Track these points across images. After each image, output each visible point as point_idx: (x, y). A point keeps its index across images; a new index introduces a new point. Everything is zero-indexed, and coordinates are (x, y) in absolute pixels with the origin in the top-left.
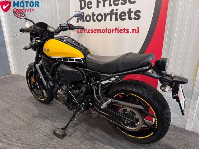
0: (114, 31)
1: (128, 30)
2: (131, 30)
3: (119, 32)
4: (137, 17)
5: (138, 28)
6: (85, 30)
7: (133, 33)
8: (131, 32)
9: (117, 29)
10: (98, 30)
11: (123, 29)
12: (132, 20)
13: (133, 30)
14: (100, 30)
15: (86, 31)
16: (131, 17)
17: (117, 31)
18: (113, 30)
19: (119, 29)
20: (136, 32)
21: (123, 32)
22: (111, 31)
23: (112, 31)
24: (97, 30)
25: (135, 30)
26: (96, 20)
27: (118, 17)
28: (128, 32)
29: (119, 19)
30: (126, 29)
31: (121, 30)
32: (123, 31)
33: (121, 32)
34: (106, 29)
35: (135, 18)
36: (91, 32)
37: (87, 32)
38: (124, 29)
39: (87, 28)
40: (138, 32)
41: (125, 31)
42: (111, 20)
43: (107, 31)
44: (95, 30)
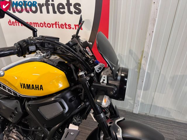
0: (54, 26)
1: (69, 25)
3: (60, 26)
4: (77, 11)
7: (76, 29)
8: (73, 29)
9: (57, 23)
10: (35, 23)
11: (64, 24)
12: (72, 14)
14: (38, 23)
16: (71, 10)
18: (53, 24)
19: (60, 24)
23: (51, 25)
25: (78, 25)
27: (56, 10)
28: (70, 28)
29: (57, 12)
30: (67, 24)
31: (62, 25)
32: (64, 26)
33: (63, 27)
34: (45, 23)
35: (75, 12)
38: (66, 24)
40: (82, 29)
41: (67, 26)
42: (48, 12)
43: (46, 25)
44: (31, 23)
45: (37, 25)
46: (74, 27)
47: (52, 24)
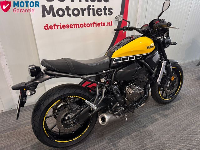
1: (104, 23)
2: (106, 24)
3: (97, 25)
4: (110, 13)
5: (111, 21)
6: (57, 26)
7: (108, 25)
8: (106, 25)
9: (95, 23)
10: (76, 25)
11: (100, 23)
12: (107, 15)
13: (108, 23)
14: (78, 25)
15: (59, 27)
16: (106, 13)
17: (95, 25)
19: (97, 23)
20: (110, 25)
21: (100, 25)
22: (89, 25)
24: (74, 25)
25: (109, 23)
26: (72, 15)
27: (95, 13)
28: (104, 25)
29: (96, 14)
30: (103, 23)
31: (99, 24)
34: (85, 24)
35: (109, 14)
36: (66, 27)
37: (61, 28)
39: (60, 24)
40: (112, 25)
41: (102, 25)
42: (89, 15)
43: (86, 25)
44: (72, 25)
45: (78, 26)
46: (107, 25)
47: (91, 24)
